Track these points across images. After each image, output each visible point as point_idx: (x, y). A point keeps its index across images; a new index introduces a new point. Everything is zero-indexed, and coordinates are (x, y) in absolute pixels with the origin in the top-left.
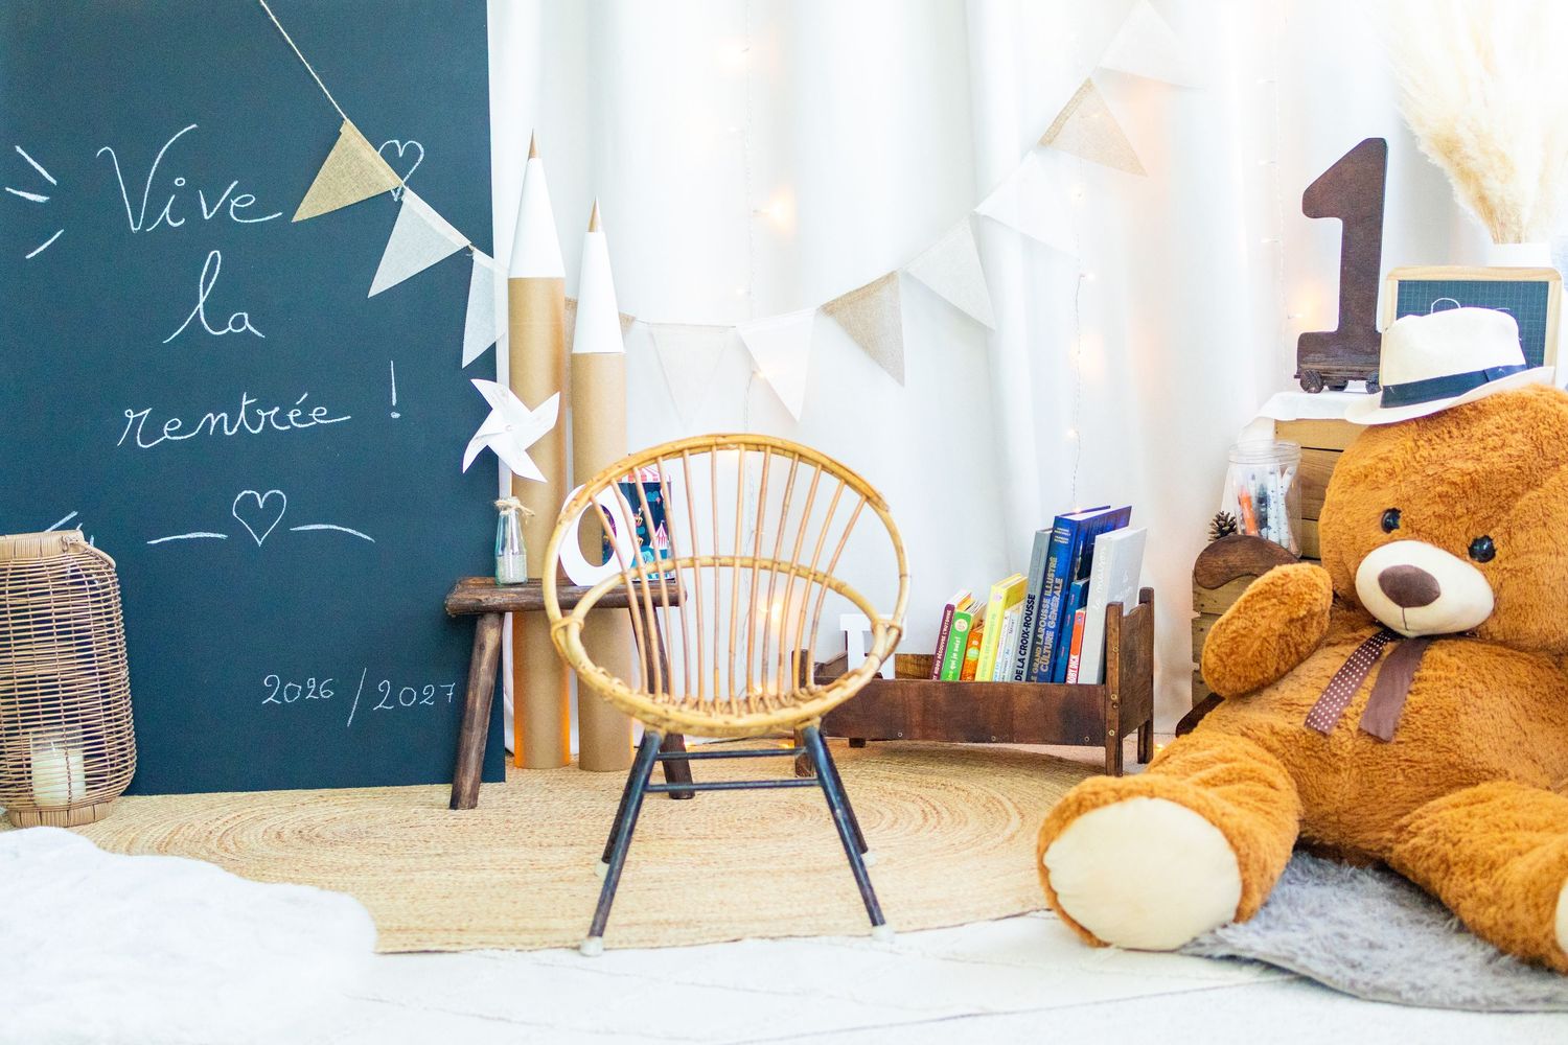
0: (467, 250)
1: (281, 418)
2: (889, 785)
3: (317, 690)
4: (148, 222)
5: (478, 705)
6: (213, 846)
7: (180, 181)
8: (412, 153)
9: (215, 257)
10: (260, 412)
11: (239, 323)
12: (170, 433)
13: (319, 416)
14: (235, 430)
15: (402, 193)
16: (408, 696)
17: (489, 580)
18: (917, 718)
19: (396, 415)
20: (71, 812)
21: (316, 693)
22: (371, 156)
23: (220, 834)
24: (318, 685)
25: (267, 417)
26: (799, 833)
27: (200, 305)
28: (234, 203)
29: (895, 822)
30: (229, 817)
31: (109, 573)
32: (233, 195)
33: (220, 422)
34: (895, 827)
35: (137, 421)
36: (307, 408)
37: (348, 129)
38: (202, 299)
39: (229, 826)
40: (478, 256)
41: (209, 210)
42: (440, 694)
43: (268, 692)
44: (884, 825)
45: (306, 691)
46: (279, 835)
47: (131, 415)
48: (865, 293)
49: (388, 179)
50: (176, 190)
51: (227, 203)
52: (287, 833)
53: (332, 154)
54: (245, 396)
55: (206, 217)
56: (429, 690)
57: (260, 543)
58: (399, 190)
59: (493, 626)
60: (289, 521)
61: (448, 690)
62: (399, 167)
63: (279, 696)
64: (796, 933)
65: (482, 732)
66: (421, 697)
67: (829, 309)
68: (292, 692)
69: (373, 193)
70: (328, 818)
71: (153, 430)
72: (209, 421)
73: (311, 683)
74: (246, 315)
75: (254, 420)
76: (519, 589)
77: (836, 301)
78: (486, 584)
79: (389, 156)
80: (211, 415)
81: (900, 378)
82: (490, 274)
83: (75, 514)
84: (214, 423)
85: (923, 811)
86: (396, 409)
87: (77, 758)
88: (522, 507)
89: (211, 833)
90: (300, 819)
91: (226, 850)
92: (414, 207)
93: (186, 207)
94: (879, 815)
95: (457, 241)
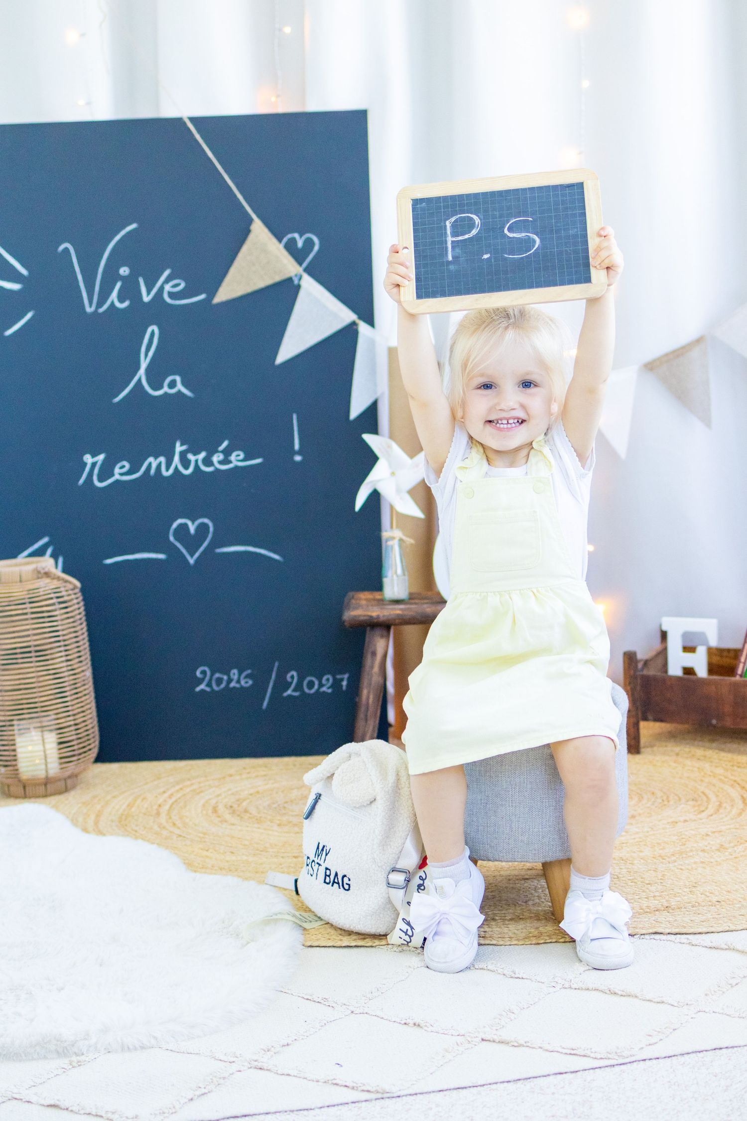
0: (354, 324)
1: (208, 462)
2: (707, 766)
3: (239, 679)
4: (100, 304)
5: (371, 700)
6: (163, 819)
7: (124, 271)
8: (309, 244)
9: (153, 334)
10: (191, 457)
11: (172, 384)
12: (121, 474)
13: (237, 459)
14: (171, 471)
15: (300, 279)
16: (311, 685)
17: (377, 595)
18: (727, 709)
19: (298, 458)
20: (48, 786)
21: (238, 681)
22: (277, 249)
23: (167, 807)
24: (240, 675)
25: (197, 461)
26: (640, 814)
27: (142, 372)
28: (168, 288)
29: (720, 806)
30: (173, 790)
31: (75, 594)
32: (167, 281)
33: (159, 466)
34: (721, 811)
35: (94, 465)
36: (227, 452)
37: (258, 228)
38: (144, 365)
39: (174, 799)
40: (363, 327)
41: (149, 293)
42: (336, 684)
43: (200, 681)
44: (711, 809)
45: (230, 680)
46: (215, 810)
47: (88, 459)
48: (680, 353)
49: (290, 267)
50: (122, 278)
51: (162, 289)
52: (221, 808)
53: (245, 249)
54: (178, 444)
55: (146, 298)
56: (328, 680)
57: (192, 561)
58: (298, 278)
59: (382, 636)
60: (215, 544)
61: (342, 680)
62: (298, 255)
63: (209, 684)
64: (660, 930)
65: (375, 722)
66: (321, 685)
67: (650, 367)
68: (219, 681)
69: (278, 278)
70: (252, 791)
71: (106, 471)
72: (150, 465)
73: (234, 674)
74: (178, 379)
75: (185, 463)
76: (402, 606)
77: (654, 361)
78: (374, 600)
79: (291, 248)
80: (151, 459)
81: (707, 422)
82: (372, 343)
83: (45, 540)
84: (154, 466)
85: (742, 797)
86: (299, 453)
87: (52, 739)
88: (404, 538)
89: (160, 806)
90: (230, 793)
91: (174, 824)
92: (310, 288)
93: (130, 291)
94: (705, 799)
95: (347, 316)
